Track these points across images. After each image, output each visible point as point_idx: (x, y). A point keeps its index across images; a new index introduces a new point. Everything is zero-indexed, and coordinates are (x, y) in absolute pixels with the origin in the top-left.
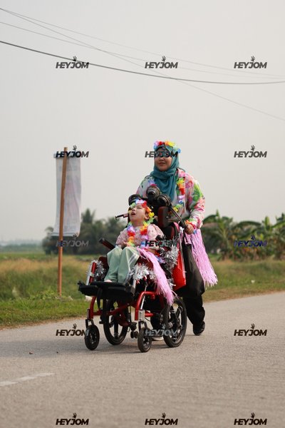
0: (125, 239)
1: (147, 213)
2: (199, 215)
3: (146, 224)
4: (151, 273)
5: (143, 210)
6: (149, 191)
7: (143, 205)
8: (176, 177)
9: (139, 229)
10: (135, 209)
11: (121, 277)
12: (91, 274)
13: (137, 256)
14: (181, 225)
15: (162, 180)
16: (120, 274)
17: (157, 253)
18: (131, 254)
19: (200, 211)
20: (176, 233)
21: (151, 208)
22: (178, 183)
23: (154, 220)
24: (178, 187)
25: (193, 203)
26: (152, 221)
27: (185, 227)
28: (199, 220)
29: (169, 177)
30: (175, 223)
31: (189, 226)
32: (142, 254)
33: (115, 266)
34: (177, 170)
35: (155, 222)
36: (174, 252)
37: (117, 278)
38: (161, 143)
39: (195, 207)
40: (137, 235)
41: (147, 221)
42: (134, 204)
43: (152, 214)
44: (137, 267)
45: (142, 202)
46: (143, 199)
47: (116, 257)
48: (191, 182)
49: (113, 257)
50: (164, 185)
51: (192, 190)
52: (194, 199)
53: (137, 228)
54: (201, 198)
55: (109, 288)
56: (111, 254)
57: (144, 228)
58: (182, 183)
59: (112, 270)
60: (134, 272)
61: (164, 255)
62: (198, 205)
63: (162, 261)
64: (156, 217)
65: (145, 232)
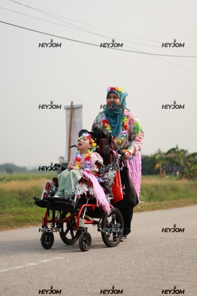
0: (73, 164)
1: (91, 143)
2: (136, 145)
3: (89, 152)
4: (91, 189)
5: (87, 141)
6: (95, 126)
7: (88, 137)
8: (122, 115)
9: (85, 156)
10: (82, 140)
11: (67, 193)
12: (45, 191)
13: (79, 177)
14: (119, 152)
15: (111, 116)
16: (66, 191)
17: (98, 174)
18: (74, 175)
19: (138, 142)
20: (114, 159)
21: (94, 140)
22: (123, 121)
23: (97, 149)
24: (123, 124)
25: (134, 136)
26: (95, 149)
27: (123, 154)
28: (135, 149)
29: (116, 115)
30: (114, 151)
31: (126, 153)
32: (84, 176)
33: (63, 185)
34: (123, 109)
35: (97, 151)
36: (111, 174)
37: (64, 194)
38: (112, 89)
39: (134, 139)
40: (82, 161)
41: (90, 149)
42: (81, 137)
43: (95, 144)
44: (78, 186)
45: (88, 135)
46: (89, 133)
47: (63, 178)
48: (133, 120)
49: (61, 178)
50: (112, 121)
51: (133, 127)
52: (133, 133)
53: (83, 155)
54: (140, 132)
55: (56, 202)
56: (60, 176)
57: (88, 155)
58: (126, 121)
59: (60, 188)
60: (76, 189)
61: (103, 176)
62: (136, 138)
63: (101, 181)
64: (98, 146)
65: (88, 158)
